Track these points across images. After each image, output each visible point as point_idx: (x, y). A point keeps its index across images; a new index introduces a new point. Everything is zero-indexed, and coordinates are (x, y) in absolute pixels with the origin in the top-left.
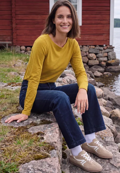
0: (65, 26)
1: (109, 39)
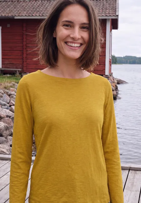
0: (75, 43)
1: (105, 70)
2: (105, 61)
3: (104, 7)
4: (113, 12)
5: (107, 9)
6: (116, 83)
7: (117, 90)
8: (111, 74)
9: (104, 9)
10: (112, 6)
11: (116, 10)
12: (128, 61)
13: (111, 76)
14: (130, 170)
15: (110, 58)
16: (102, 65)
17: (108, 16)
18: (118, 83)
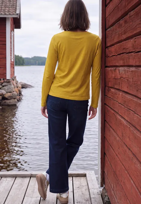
1: (6, 73)
2: (6, 64)
3: (3, 4)
4: (13, 10)
5: (6, 7)
6: (19, 87)
7: (20, 95)
8: (14, 78)
9: (3, 6)
10: (12, 3)
11: (16, 8)
12: (37, 62)
13: (13, 80)
14: (31, 178)
15: (12, 60)
16: (3, 69)
17: (7, 15)
18: (23, 88)
